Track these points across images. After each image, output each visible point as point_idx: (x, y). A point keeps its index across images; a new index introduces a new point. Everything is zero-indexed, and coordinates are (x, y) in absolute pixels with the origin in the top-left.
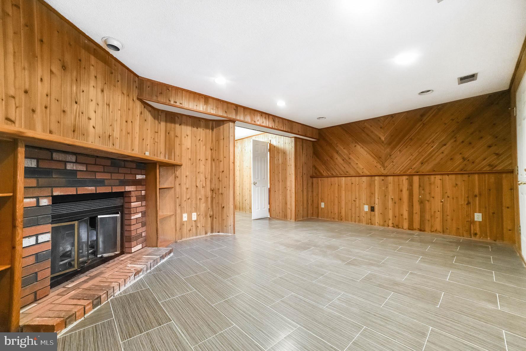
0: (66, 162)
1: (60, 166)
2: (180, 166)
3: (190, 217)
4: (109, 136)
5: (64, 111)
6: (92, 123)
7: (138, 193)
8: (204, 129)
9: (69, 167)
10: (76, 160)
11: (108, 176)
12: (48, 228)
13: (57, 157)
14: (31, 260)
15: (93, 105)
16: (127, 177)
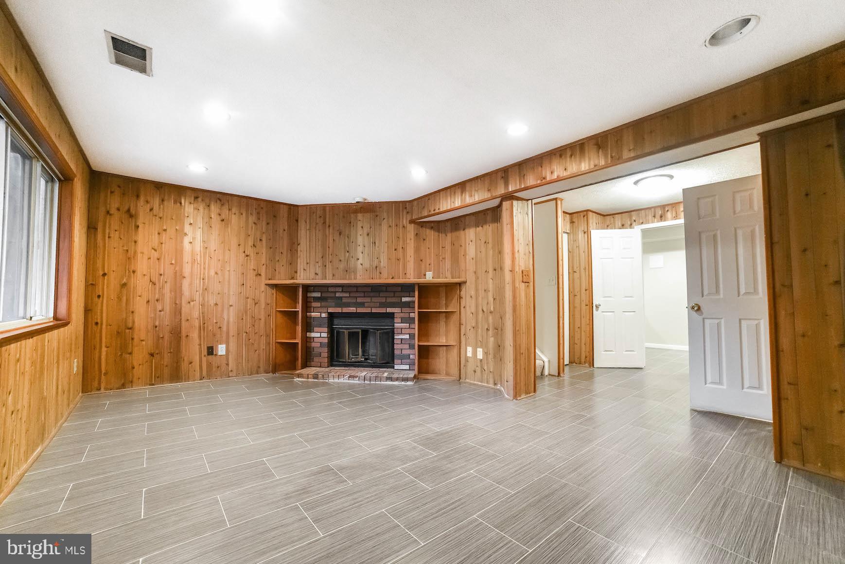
0: (335, 292)
1: (332, 295)
2: (465, 282)
3: (475, 353)
4: (376, 267)
5: (340, 260)
6: (360, 261)
7: (402, 315)
8: (490, 224)
9: (338, 295)
10: (342, 290)
11: (368, 300)
12: (326, 330)
13: (330, 289)
14: (319, 345)
15: (360, 249)
16: (389, 300)
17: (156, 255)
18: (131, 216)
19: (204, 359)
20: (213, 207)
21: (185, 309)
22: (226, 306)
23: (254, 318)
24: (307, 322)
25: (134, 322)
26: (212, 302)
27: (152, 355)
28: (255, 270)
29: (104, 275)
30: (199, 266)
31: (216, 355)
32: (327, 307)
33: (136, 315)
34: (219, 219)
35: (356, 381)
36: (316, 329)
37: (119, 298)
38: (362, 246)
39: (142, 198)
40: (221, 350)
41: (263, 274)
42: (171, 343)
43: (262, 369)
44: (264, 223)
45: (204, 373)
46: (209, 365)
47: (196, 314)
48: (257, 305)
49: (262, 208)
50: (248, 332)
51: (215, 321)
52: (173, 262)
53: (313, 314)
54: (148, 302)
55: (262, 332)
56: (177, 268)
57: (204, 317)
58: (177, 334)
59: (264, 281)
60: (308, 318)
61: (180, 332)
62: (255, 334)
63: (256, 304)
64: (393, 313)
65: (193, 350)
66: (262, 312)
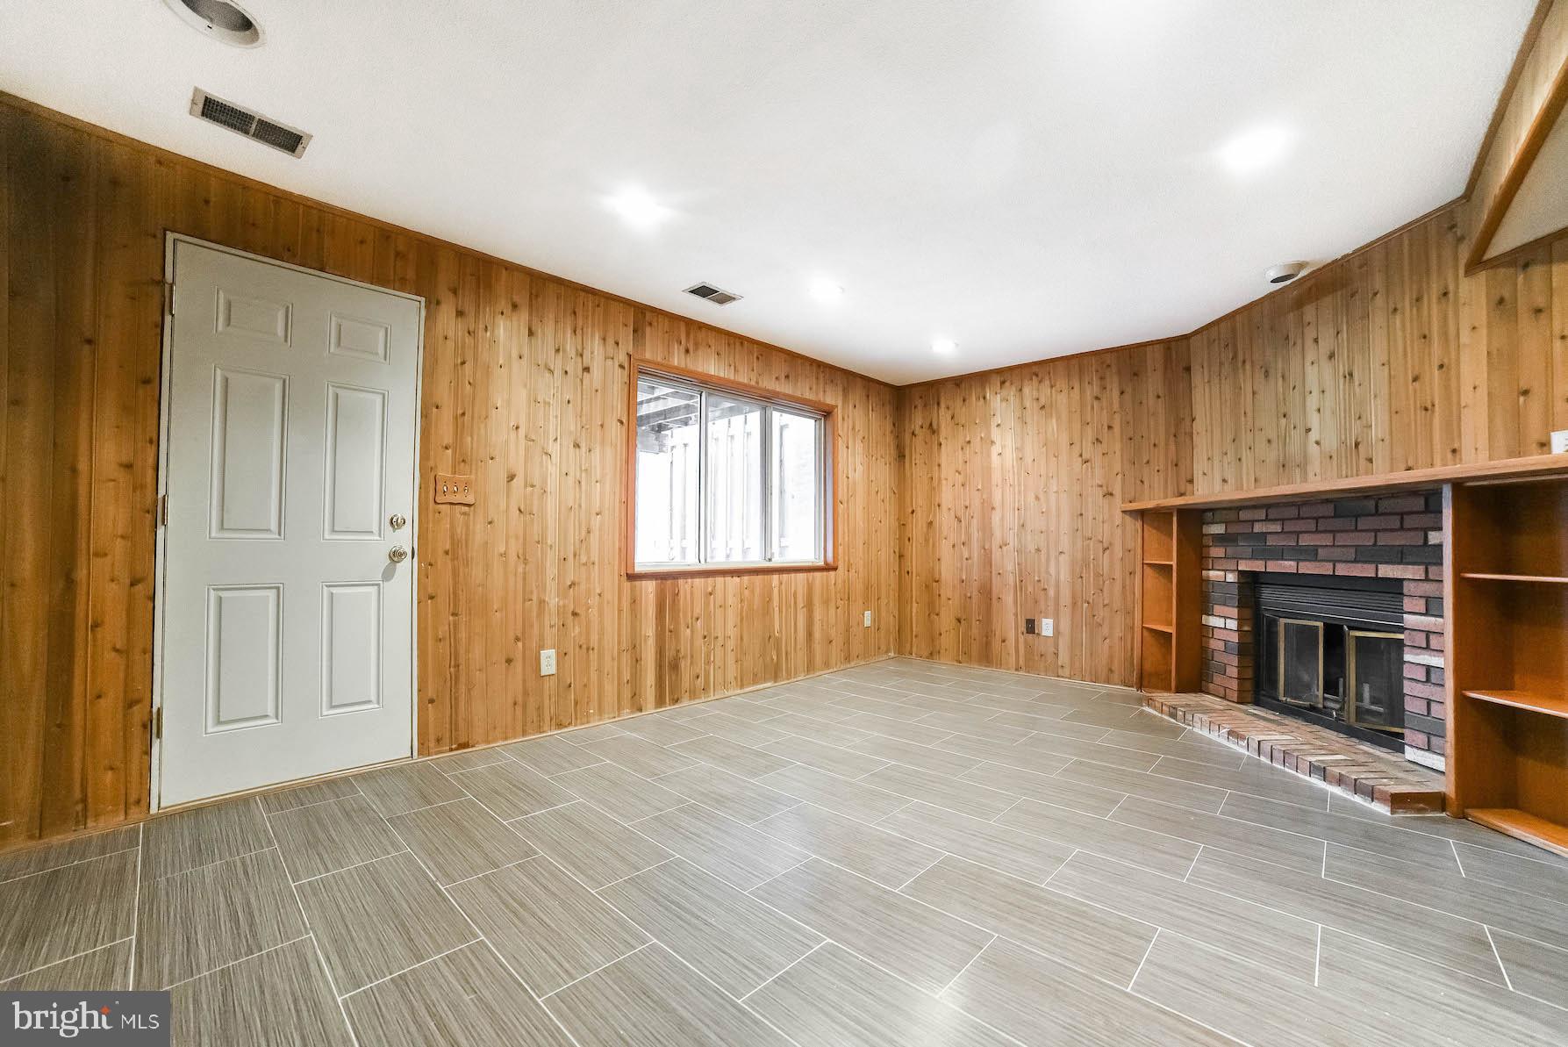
0: (1253, 522)
1: (1246, 529)
4: (1357, 445)
9: (1258, 528)
10: (1267, 516)
11: (1326, 540)
12: (1234, 612)
13: (1244, 515)
14: (1221, 646)
15: (1313, 401)
16: (1384, 539)
17: (960, 478)
18: (934, 432)
19: (1021, 639)
20: (1026, 390)
21: (996, 554)
22: (1053, 554)
23: (1102, 575)
24: (1202, 592)
25: (940, 574)
26: (1031, 547)
27: (959, 620)
28: (1101, 486)
29: (913, 512)
30: (1011, 489)
31: (1038, 634)
32: (1237, 559)
33: (943, 562)
34: (1036, 406)
35: (1239, 748)
36: (1218, 609)
37: (927, 540)
38: (1316, 393)
39: (943, 405)
40: (1047, 627)
41: (1117, 491)
42: (979, 607)
43: (1116, 677)
44: (1116, 393)
45: (1021, 662)
46: (1029, 649)
47: (1010, 567)
48: (1108, 552)
49: (1109, 366)
50: (1091, 601)
51: (1037, 578)
52: (980, 487)
53: (1214, 575)
54: (954, 546)
55: (1117, 604)
56: (984, 496)
57: (1020, 570)
58: (986, 592)
59: (1119, 504)
60: (1204, 583)
61: (990, 592)
62: (1104, 606)
63: (1105, 550)
64: (1400, 581)
65: (1008, 622)
66: (1118, 566)
